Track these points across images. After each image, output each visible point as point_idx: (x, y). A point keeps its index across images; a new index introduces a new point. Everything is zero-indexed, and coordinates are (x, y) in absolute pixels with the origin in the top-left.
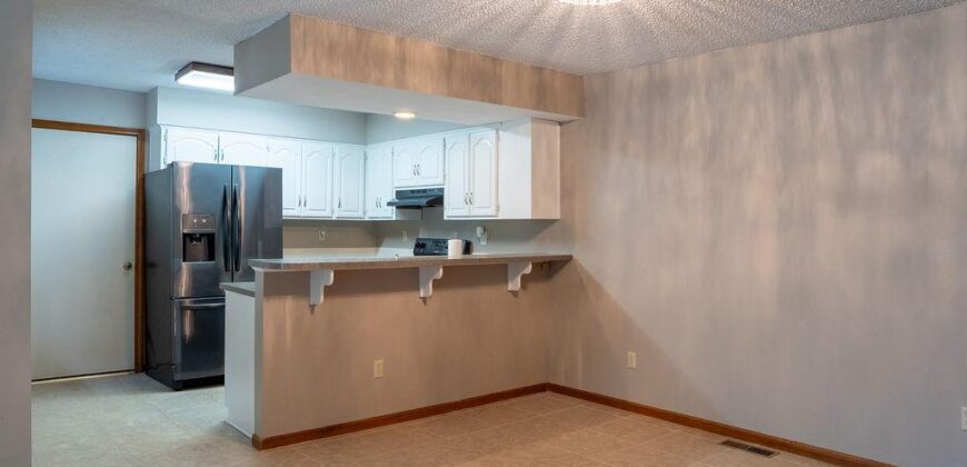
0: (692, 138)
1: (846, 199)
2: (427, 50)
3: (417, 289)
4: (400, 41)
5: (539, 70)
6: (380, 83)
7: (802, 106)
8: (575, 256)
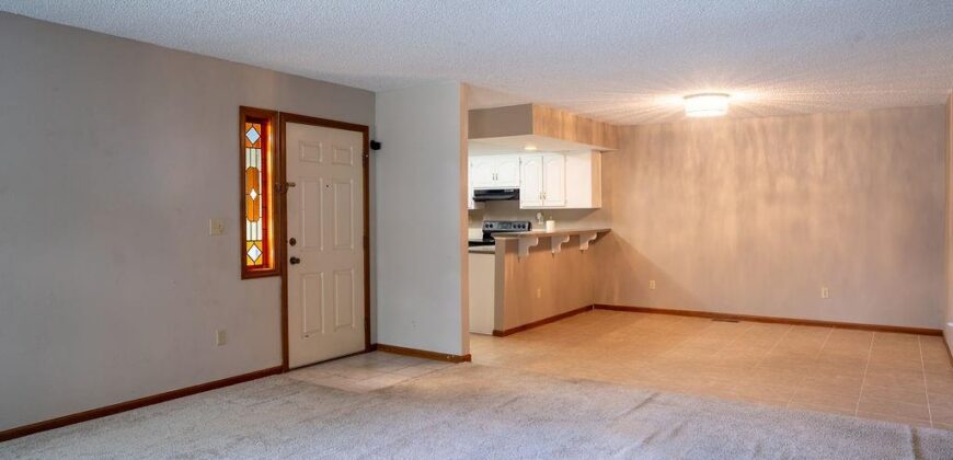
0: (689, 165)
1: (771, 198)
2: (570, 118)
3: (550, 248)
4: (562, 113)
5: (604, 124)
6: (563, 138)
7: (750, 151)
8: (613, 228)
